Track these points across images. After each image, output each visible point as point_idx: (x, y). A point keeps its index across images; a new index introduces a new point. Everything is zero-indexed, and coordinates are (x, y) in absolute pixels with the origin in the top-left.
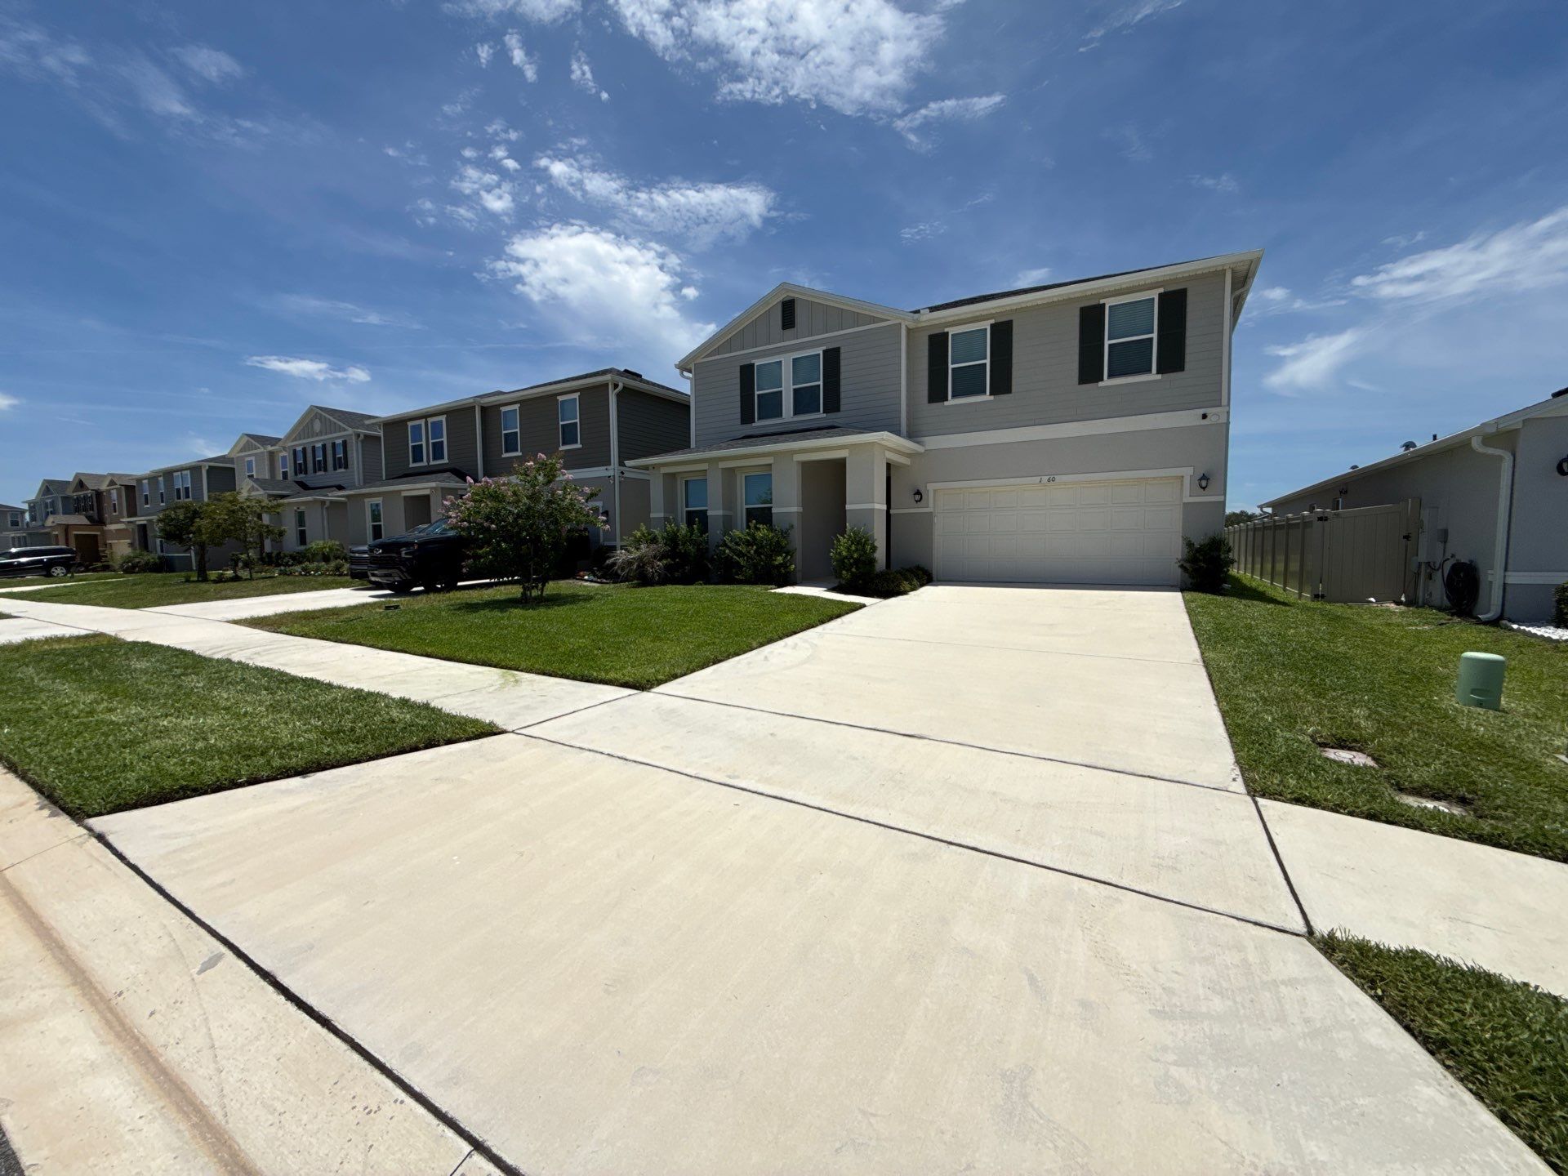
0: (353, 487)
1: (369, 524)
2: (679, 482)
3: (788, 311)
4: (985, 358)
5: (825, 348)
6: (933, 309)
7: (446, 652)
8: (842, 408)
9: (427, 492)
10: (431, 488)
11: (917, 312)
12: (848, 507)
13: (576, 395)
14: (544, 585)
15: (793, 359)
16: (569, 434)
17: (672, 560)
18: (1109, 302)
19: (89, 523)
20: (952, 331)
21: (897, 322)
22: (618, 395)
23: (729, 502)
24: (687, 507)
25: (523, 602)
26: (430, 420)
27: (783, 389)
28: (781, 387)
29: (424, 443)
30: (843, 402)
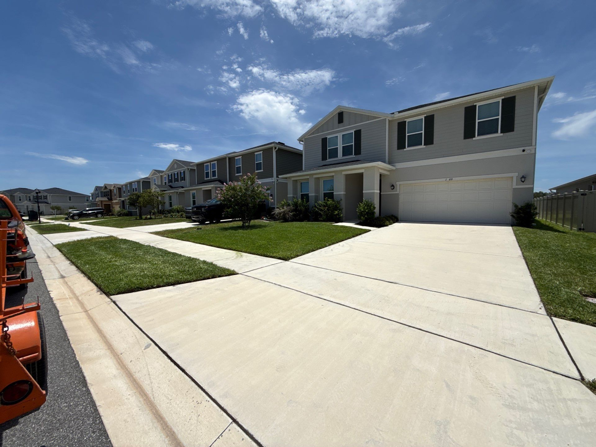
0: (186, 187)
1: (192, 200)
2: (298, 183)
3: (341, 117)
4: (422, 131)
5: (355, 130)
6: (400, 112)
7: (217, 245)
8: (362, 153)
9: (210, 188)
10: (212, 187)
11: (393, 113)
12: (364, 192)
13: (261, 152)
14: (250, 221)
15: (343, 135)
16: (259, 166)
17: (295, 212)
18: (478, 104)
19: (108, 200)
20: (407, 120)
21: (385, 118)
22: (276, 151)
23: (317, 190)
24: (301, 192)
25: (242, 227)
26: (212, 163)
27: (338, 147)
28: (338, 146)
29: (209, 171)
30: (362, 151)
